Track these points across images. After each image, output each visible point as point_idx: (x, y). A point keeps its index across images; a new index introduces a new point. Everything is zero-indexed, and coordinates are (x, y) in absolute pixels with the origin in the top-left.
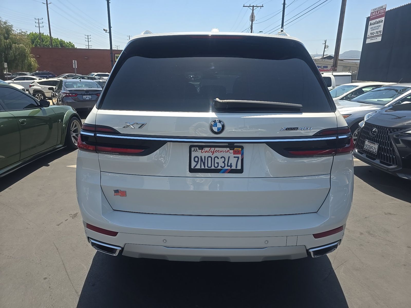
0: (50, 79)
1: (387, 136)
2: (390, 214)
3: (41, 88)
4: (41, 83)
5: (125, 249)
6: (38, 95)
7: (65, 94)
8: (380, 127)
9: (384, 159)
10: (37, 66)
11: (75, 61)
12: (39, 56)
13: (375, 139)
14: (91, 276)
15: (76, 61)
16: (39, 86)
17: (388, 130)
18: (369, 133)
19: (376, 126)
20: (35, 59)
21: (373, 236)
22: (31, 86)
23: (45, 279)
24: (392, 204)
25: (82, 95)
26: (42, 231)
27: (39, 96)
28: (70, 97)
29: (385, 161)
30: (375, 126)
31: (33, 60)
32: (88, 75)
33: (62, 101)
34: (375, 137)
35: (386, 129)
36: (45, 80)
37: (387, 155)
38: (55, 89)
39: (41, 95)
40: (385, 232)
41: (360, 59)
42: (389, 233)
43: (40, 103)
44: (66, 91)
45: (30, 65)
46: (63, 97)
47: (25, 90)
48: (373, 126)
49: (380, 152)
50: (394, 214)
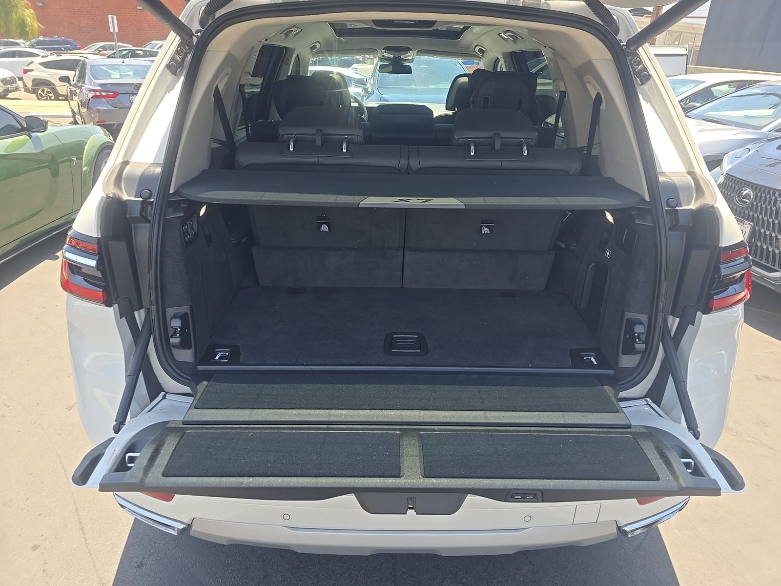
0: (65, 57)
1: (774, 209)
2: (767, 378)
3: (48, 74)
4: (47, 65)
5: (194, 528)
6: (43, 91)
7: (93, 94)
8: (760, 189)
9: (761, 257)
10: (39, 26)
11: (112, 18)
12: (41, 5)
13: (747, 212)
14: (135, 541)
15: (115, 17)
16: (43, 71)
17: (777, 194)
18: (733, 199)
19: (751, 185)
20: (32, 11)
21: (735, 434)
22: (26, 71)
23: (35, 547)
24: (771, 353)
25: (128, 95)
26: (35, 423)
27: (45, 92)
28: (103, 100)
29: (761, 260)
30: (749, 185)
31: (29, 14)
32: (144, 47)
33: (88, 107)
34: (747, 208)
35: (774, 194)
36: (54, 58)
37: (768, 249)
38: (73, 80)
39: (49, 90)
40: (760, 423)
41: (707, 16)
42: (767, 427)
43: (25, 121)
44: (93, 85)
45: (23, 25)
46: (90, 99)
47: (15, 78)
48: (743, 184)
49: (753, 240)
50: (776, 380)
